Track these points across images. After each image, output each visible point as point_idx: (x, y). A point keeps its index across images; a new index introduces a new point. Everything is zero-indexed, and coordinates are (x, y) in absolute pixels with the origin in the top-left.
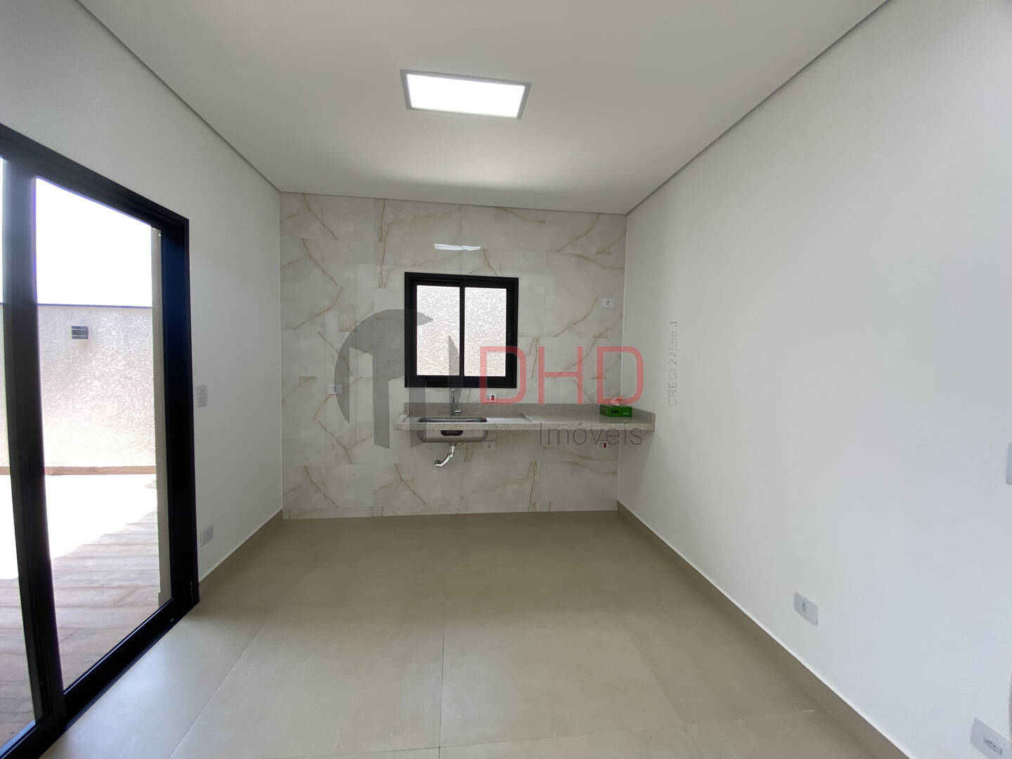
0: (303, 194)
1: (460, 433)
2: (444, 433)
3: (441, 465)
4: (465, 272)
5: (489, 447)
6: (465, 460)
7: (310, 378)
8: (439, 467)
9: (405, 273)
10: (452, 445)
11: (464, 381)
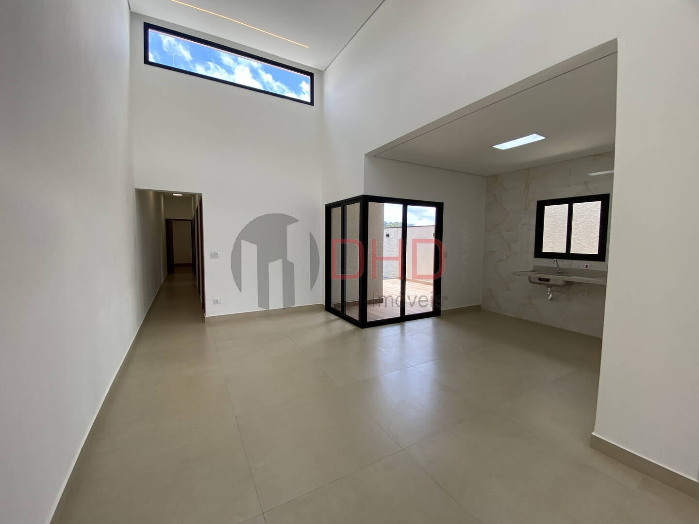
0: (496, 175)
1: (548, 280)
2: (540, 279)
4: (572, 195)
5: (583, 295)
6: (568, 300)
7: (493, 252)
8: (548, 300)
9: (538, 201)
10: (548, 287)
11: (568, 255)
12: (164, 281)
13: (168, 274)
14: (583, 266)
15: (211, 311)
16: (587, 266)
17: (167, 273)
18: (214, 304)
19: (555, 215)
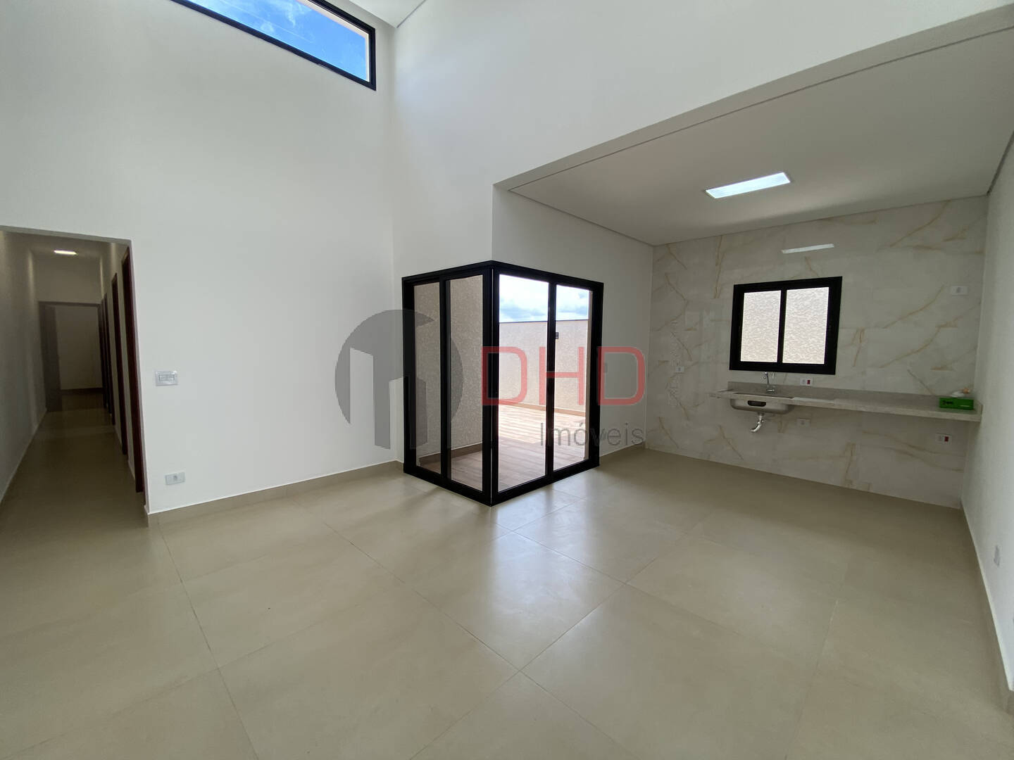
0: (667, 244)
1: (763, 404)
2: (750, 403)
3: (755, 430)
4: (786, 278)
5: (803, 424)
6: (779, 431)
7: (664, 362)
8: (753, 432)
9: (735, 286)
10: (759, 414)
11: (779, 367)
12: (40, 427)
13: (48, 411)
14: (804, 381)
15: (159, 499)
16: (809, 382)
17: (46, 410)
18: (167, 484)
19: (760, 306)
